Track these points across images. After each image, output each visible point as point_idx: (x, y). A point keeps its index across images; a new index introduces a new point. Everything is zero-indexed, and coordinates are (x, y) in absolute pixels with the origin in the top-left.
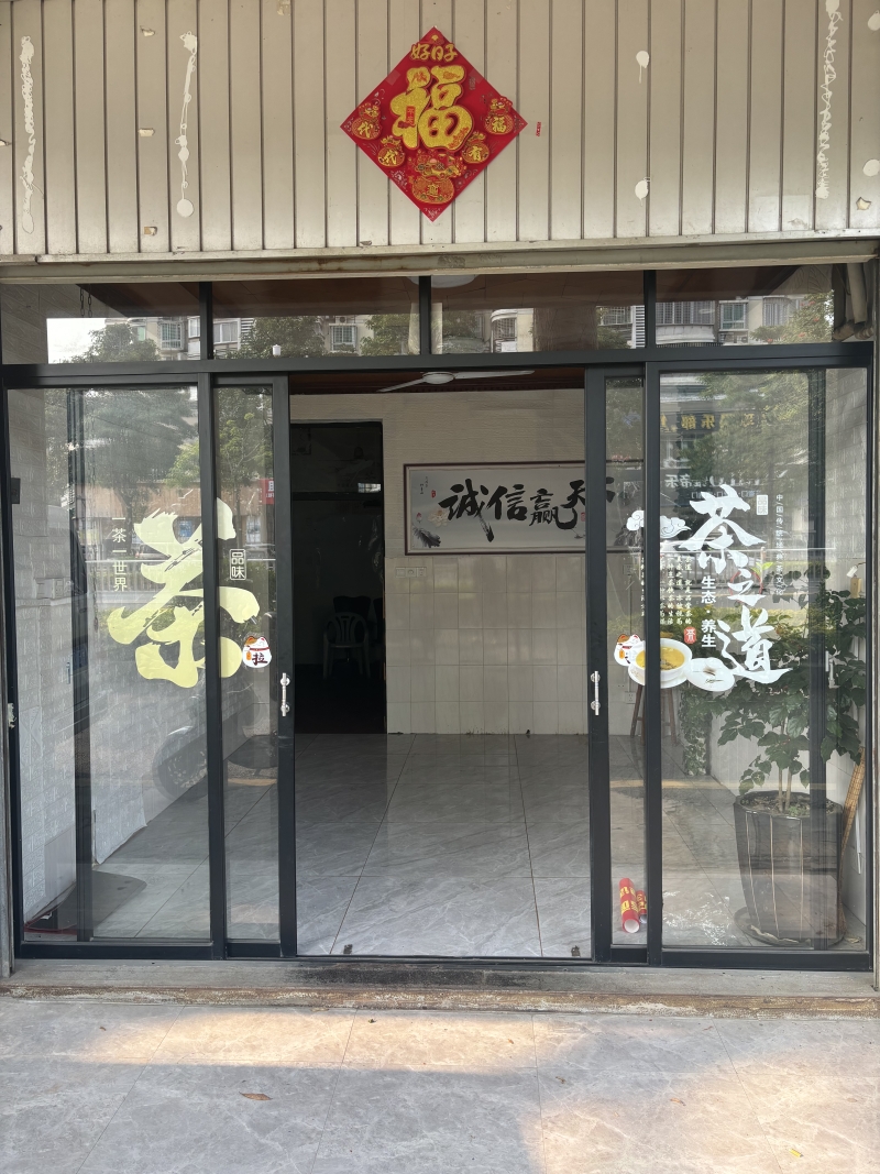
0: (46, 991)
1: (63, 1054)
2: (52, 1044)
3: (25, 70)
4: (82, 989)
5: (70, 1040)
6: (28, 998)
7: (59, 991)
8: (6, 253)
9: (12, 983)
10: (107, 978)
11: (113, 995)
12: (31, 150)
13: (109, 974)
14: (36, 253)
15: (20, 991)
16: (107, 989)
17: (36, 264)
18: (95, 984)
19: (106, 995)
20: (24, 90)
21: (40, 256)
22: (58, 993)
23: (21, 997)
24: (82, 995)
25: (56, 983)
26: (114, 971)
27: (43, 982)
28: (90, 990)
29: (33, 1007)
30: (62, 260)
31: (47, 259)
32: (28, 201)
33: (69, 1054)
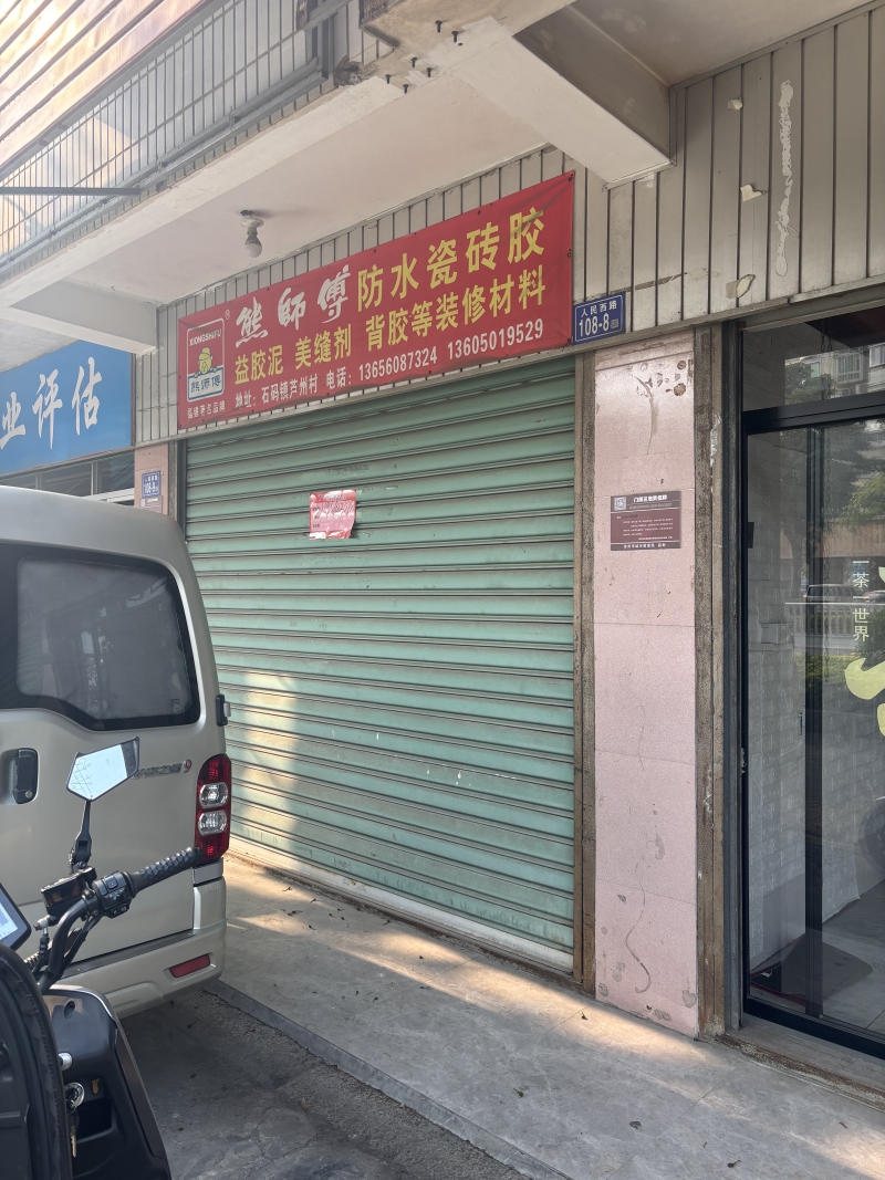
0: (776, 1058)
1: (802, 1138)
2: (788, 1122)
3: (784, 115)
4: (816, 1070)
5: (808, 1125)
6: (758, 1060)
7: (791, 1065)
8: (759, 301)
9: (742, 1038)
10: (843, 1067)
11: (850, 1089)
12: (788, 192)
13: (844, 1063)
14: (788, 294)
15: (750, 1050)
16: (844, 1080)
17: (789, 305)
18: (830, 1070)
19: (843, 1086)
20: (782, 134)
21: (792, 296)
22: (790, 1066)
23: (751, 1056)
24: (816, 1077)
25: (788, 1054)
26: (849, 1061)
27: (774, 1048)
28: (826, 1075)
29: (764, 1071)
30: (816, 296)
31: (800, 298)
32: (783, 245)
33: (808, 1141)
